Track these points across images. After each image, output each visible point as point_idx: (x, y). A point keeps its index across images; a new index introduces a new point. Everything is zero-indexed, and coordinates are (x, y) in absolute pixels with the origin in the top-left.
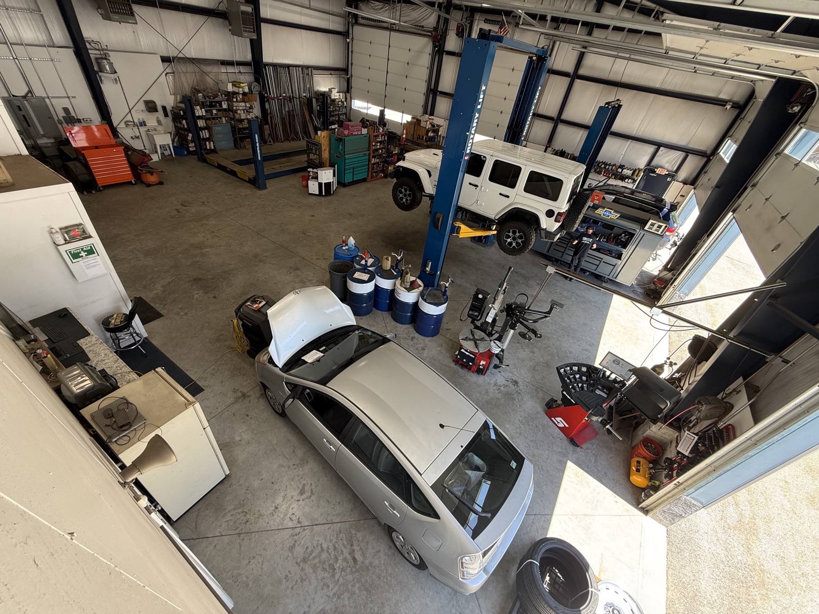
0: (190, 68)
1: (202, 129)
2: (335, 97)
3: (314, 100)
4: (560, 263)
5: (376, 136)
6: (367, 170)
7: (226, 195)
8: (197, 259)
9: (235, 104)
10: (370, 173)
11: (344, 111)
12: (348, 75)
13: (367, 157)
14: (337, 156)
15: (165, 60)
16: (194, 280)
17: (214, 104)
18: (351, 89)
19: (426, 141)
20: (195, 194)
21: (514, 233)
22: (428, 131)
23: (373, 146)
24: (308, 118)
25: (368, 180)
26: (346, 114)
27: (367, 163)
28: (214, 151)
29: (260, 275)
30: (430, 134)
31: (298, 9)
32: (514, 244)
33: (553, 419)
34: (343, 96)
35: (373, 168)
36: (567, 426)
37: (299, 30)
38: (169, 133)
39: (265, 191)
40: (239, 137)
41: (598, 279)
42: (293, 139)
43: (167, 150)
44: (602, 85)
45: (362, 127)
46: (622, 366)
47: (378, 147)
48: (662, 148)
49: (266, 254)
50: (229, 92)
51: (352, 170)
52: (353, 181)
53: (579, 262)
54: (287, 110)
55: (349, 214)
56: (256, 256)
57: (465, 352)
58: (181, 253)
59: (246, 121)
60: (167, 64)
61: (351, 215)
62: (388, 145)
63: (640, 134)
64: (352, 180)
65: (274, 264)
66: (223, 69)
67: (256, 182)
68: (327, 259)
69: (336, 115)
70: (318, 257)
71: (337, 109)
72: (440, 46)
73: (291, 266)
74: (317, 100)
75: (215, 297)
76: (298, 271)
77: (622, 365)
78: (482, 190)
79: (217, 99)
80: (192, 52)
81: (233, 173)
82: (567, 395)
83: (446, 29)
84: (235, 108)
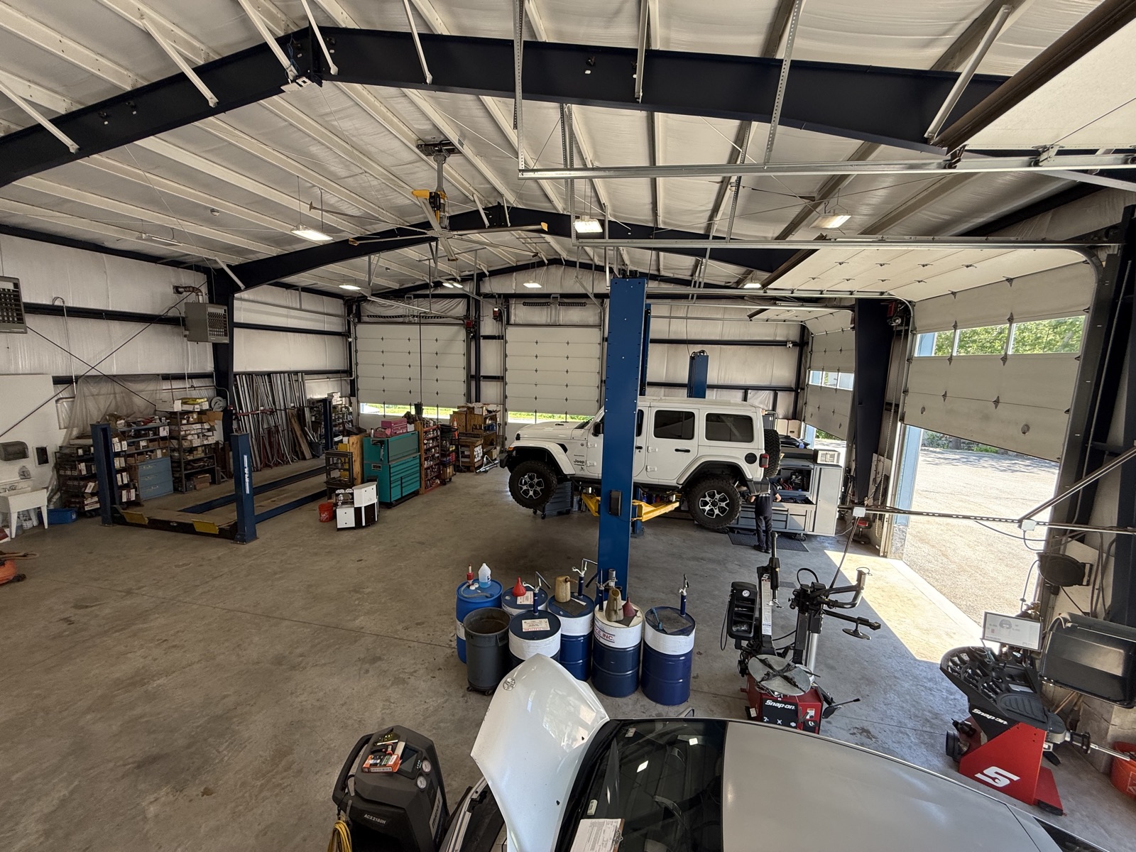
0: (106, 388)
1: (121, 471)
2: (338, 403)
3: (307, 411)
4: (738, 532)
5: (426, 432)
6: (418, 479)
7: (176, 566)
8: (138, 711)
9: (185, 428)
10: (423, 482)
11: (350, 418)
12: (351, 376)
13: (418, 461)
14: (374, 467)
15: (58, 381)
16: (138, 767)
17: (143, 432)
18: (358, 391)
19: (485, 430)
20: (107, 580)
21: (712, 496)
22: (486, 418)
23: (425, 444)
24: (299, 433)
25: (421, 492)
26: (351, 421)
27: (418, 468)
28: (136, 504)
29: (302, 698)
30: (488, 422)
31: (284, 311)
32: (717, 512)
33: (979, 775)
34: (346, 402)
35: (427, 475)
36: (1015, 778)
37: (284, 333)
38: (45, 488)
39: (254, 544)
40: (185, 474)
41: (792, 539)
42: (277, 464)
43: (30, 519)
44: (666, 345)
45: (408, 422)
46: (1018, 628)
47: (431, 445)
48: (749, 391)
49: (299, 651)
50: (176, 413)
51: (399, 482)
52: (402, 497)
53: (766, 523)
54: (265, 426)
55: (419, 543)
56: (279, 661)
57: (774, 704)
58: (89, 710)
59: (200, 449)
60: (61, 387)
61: (423, 544)
62: (442, 440)
63: (721, 383)
64: (400, 497)
65: (325, 664)
66: (166, 385)
67: (234, 534)
68: (423, 623)
69: (339, 424)
70: (404, 625)
71: (341, 416)
72: (475, 332)
73: (362, 656)
74: (311, 409)
75: (207, 792)
76: (379, 663)
77: (1017, 626)
78: (650, 451)
79: (151, 425)
80: (114, 367)
81: (187, 529)
82: (983, 714)
83: (479, 316)
84: (183, 433)
